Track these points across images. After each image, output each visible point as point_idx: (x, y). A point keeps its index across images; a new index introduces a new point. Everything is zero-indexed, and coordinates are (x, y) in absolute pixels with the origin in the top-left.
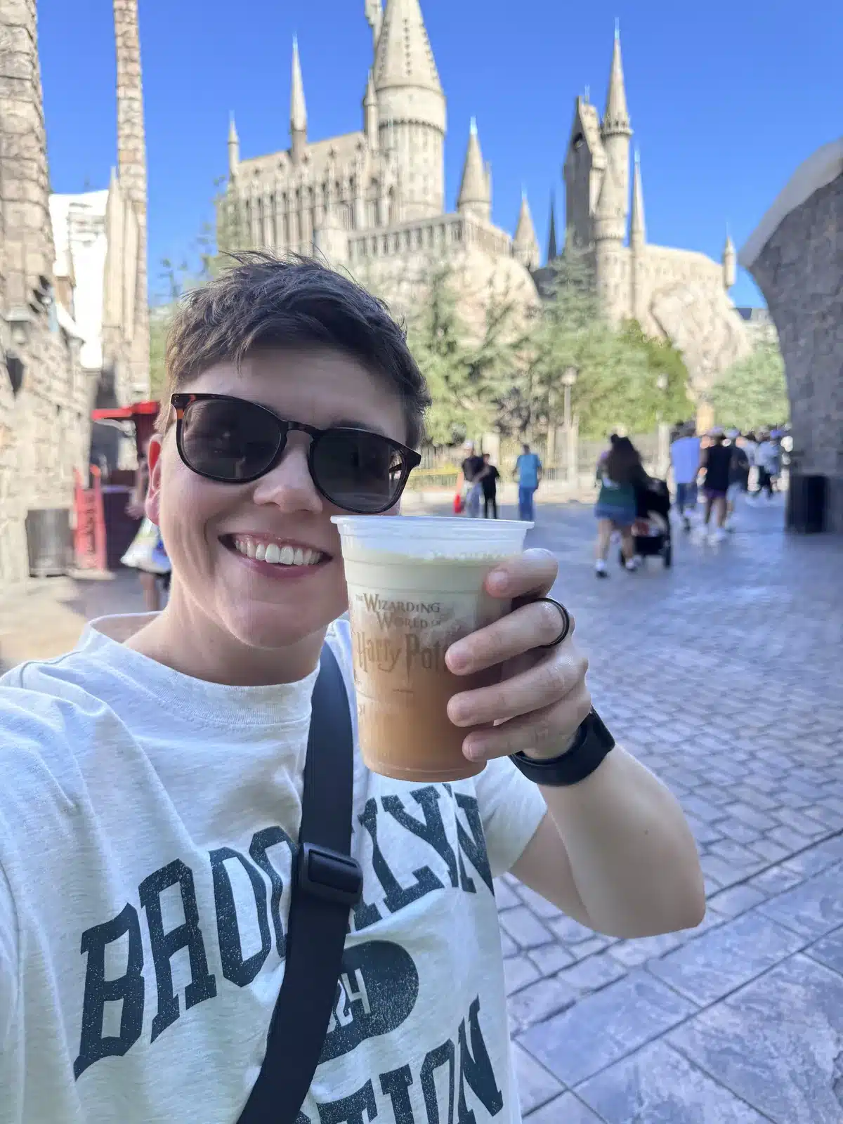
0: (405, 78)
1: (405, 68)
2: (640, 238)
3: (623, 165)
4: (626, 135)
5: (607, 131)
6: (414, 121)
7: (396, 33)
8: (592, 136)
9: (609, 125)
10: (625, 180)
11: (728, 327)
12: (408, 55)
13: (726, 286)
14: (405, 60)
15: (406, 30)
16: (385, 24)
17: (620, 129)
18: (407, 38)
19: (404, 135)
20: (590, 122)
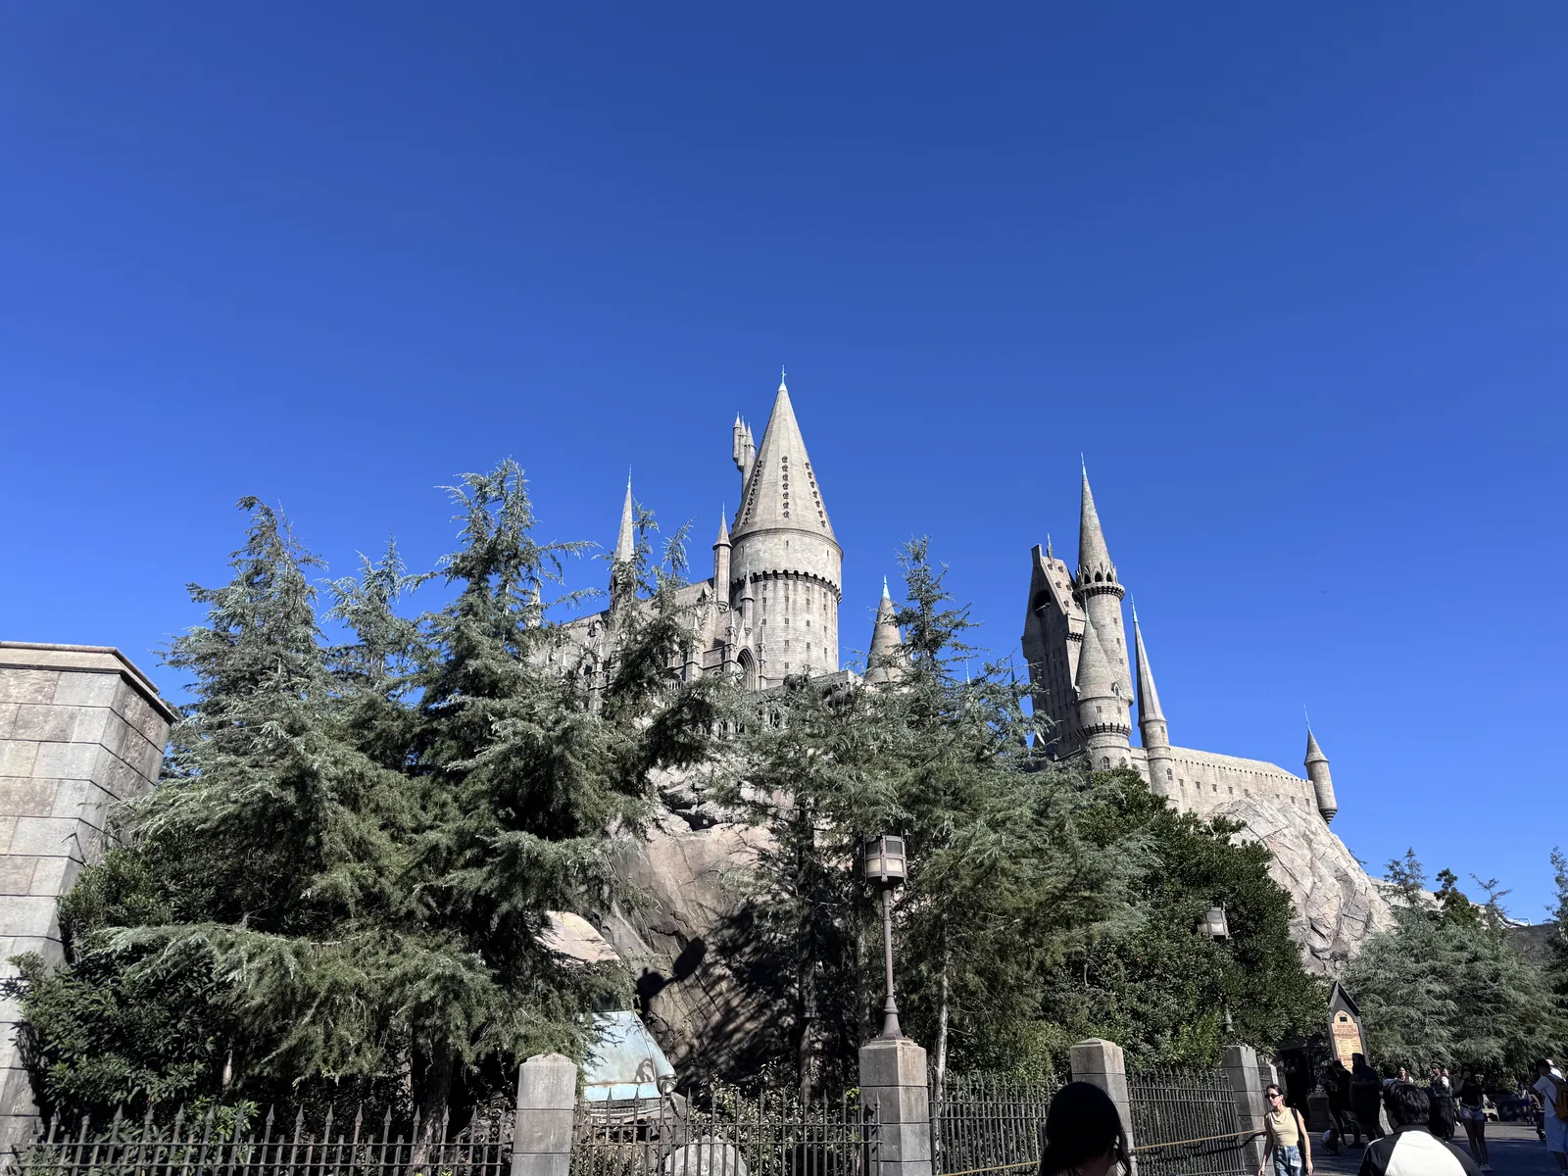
0: (782, 522)
1: (781, 510)
2: (1159, 733)
3: (1116, 632)
4: (1115, 591)
5: (1084, 587)
6: (791, 572)
7: (771, 472)
8: (1064, 595)
9: (1088, 580)
10: (1123, 652)
11: (1344, 879)
12: (786, 495)
13: (1325, 813)
14: (781, 501)
15: (785, 468)
16: (758, 465)
17: (1105, 583)
18: (785, 477)
19: (776, 591)
20: (1058, 578)
